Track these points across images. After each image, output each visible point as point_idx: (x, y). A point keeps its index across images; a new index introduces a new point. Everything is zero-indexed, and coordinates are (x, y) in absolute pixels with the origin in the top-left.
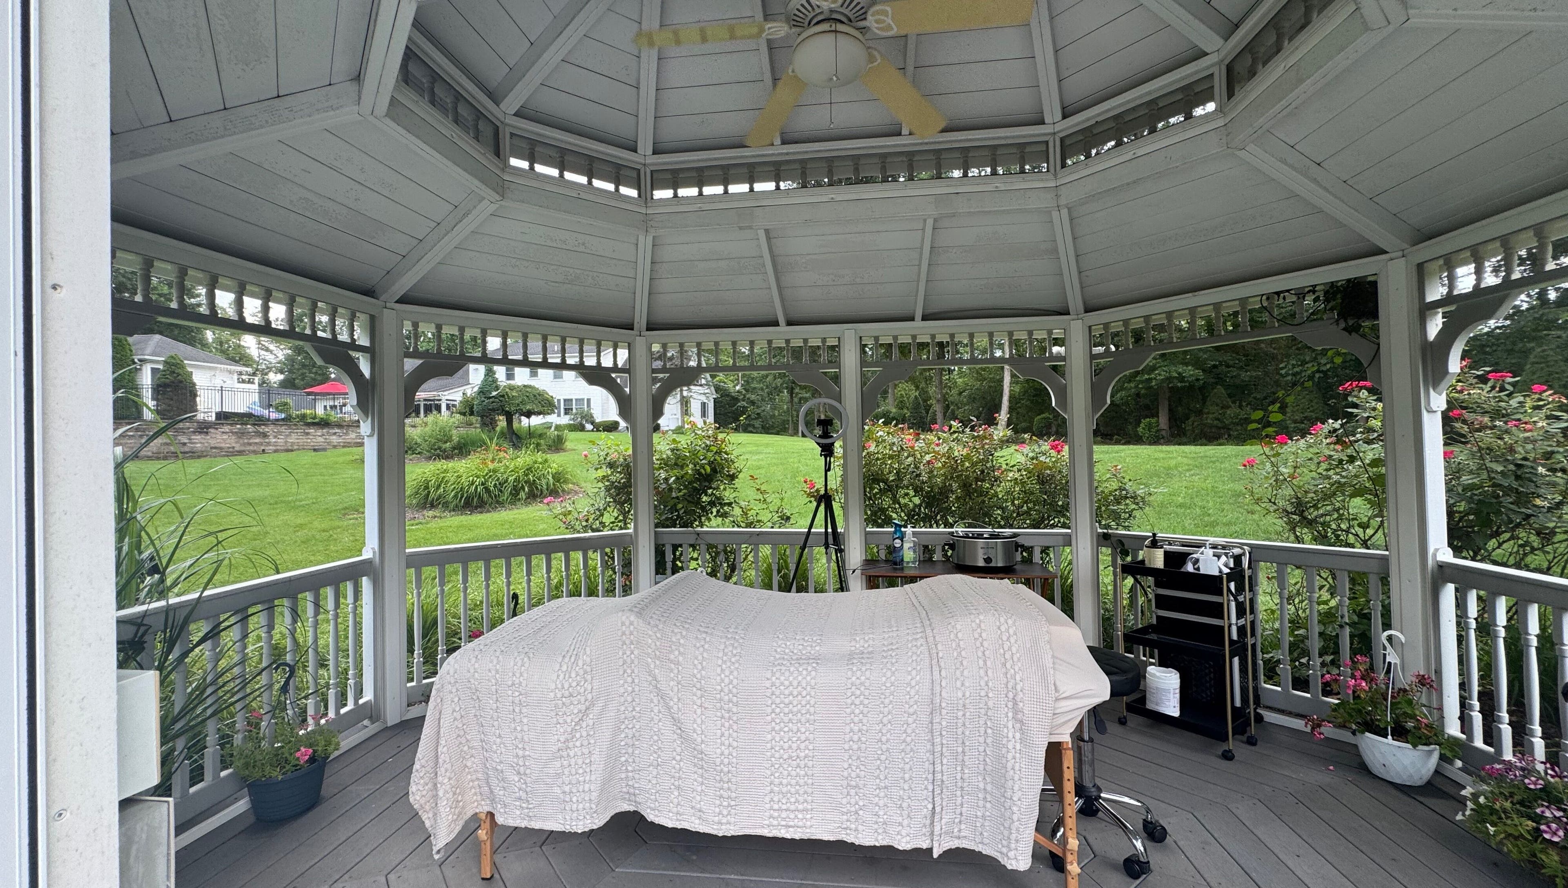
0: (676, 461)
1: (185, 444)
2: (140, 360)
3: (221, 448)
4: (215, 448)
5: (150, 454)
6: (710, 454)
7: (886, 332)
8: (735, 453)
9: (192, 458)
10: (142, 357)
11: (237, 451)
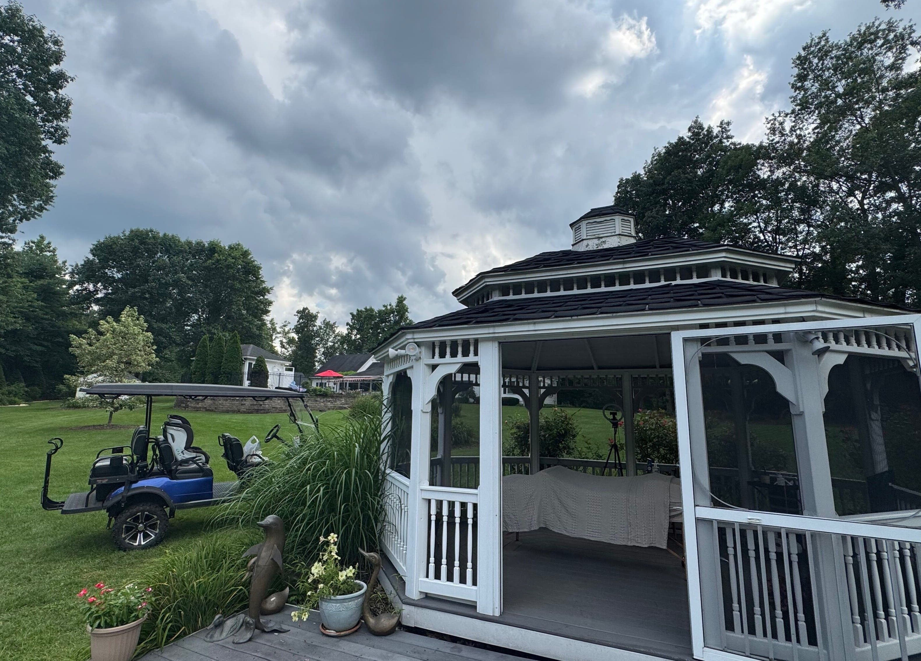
0: (548, 427)
1: (261, 405)
2: (245, 359)
3: (277, 408)
4: (274, 408)
5: (245, 410)
6: (564, 425)
7: (644, 373)
8: (575, 425)
9: (264, 413)
10: (245, 357)
11: (284, 410)
